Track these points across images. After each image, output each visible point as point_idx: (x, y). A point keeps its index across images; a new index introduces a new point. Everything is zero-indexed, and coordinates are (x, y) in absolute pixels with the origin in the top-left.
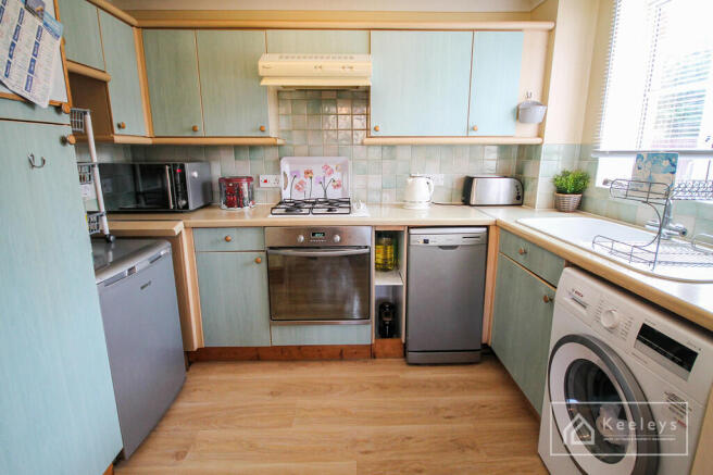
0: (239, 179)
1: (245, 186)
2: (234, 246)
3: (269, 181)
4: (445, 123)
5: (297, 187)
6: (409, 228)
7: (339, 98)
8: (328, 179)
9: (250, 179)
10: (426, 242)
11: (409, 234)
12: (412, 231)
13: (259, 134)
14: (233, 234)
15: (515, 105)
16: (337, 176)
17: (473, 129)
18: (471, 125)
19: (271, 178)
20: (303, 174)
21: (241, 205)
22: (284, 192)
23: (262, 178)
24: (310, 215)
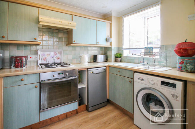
0: (21, 57)
1: (24, 59)
2: (25, 82)
3: (32, 58)
4: (91, 41)
5: (44, 60)
6: (88, 69)
7: (59, 32)
8: (55, 57)
9: (25, 57)
10: (93, 72)
11: (88, 71)
12: (89, 70)
13: (34, 40)
14: (25, 78)
15: (106, 38)
16: (58, 55)
17: (98, 43)
18: (97, 42)
19: (33, 57)
20: (46, 55)
21: (22, 67)
22: (38, 61)
23: (29, 57)
24: (57, 68)
